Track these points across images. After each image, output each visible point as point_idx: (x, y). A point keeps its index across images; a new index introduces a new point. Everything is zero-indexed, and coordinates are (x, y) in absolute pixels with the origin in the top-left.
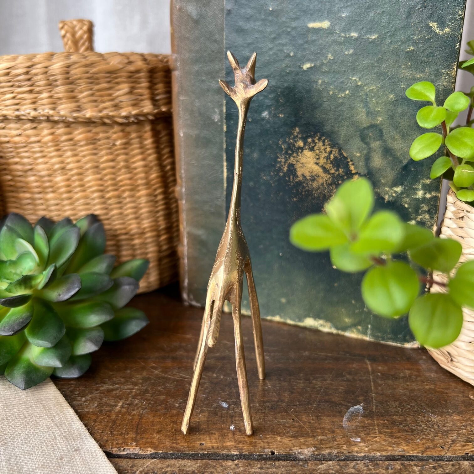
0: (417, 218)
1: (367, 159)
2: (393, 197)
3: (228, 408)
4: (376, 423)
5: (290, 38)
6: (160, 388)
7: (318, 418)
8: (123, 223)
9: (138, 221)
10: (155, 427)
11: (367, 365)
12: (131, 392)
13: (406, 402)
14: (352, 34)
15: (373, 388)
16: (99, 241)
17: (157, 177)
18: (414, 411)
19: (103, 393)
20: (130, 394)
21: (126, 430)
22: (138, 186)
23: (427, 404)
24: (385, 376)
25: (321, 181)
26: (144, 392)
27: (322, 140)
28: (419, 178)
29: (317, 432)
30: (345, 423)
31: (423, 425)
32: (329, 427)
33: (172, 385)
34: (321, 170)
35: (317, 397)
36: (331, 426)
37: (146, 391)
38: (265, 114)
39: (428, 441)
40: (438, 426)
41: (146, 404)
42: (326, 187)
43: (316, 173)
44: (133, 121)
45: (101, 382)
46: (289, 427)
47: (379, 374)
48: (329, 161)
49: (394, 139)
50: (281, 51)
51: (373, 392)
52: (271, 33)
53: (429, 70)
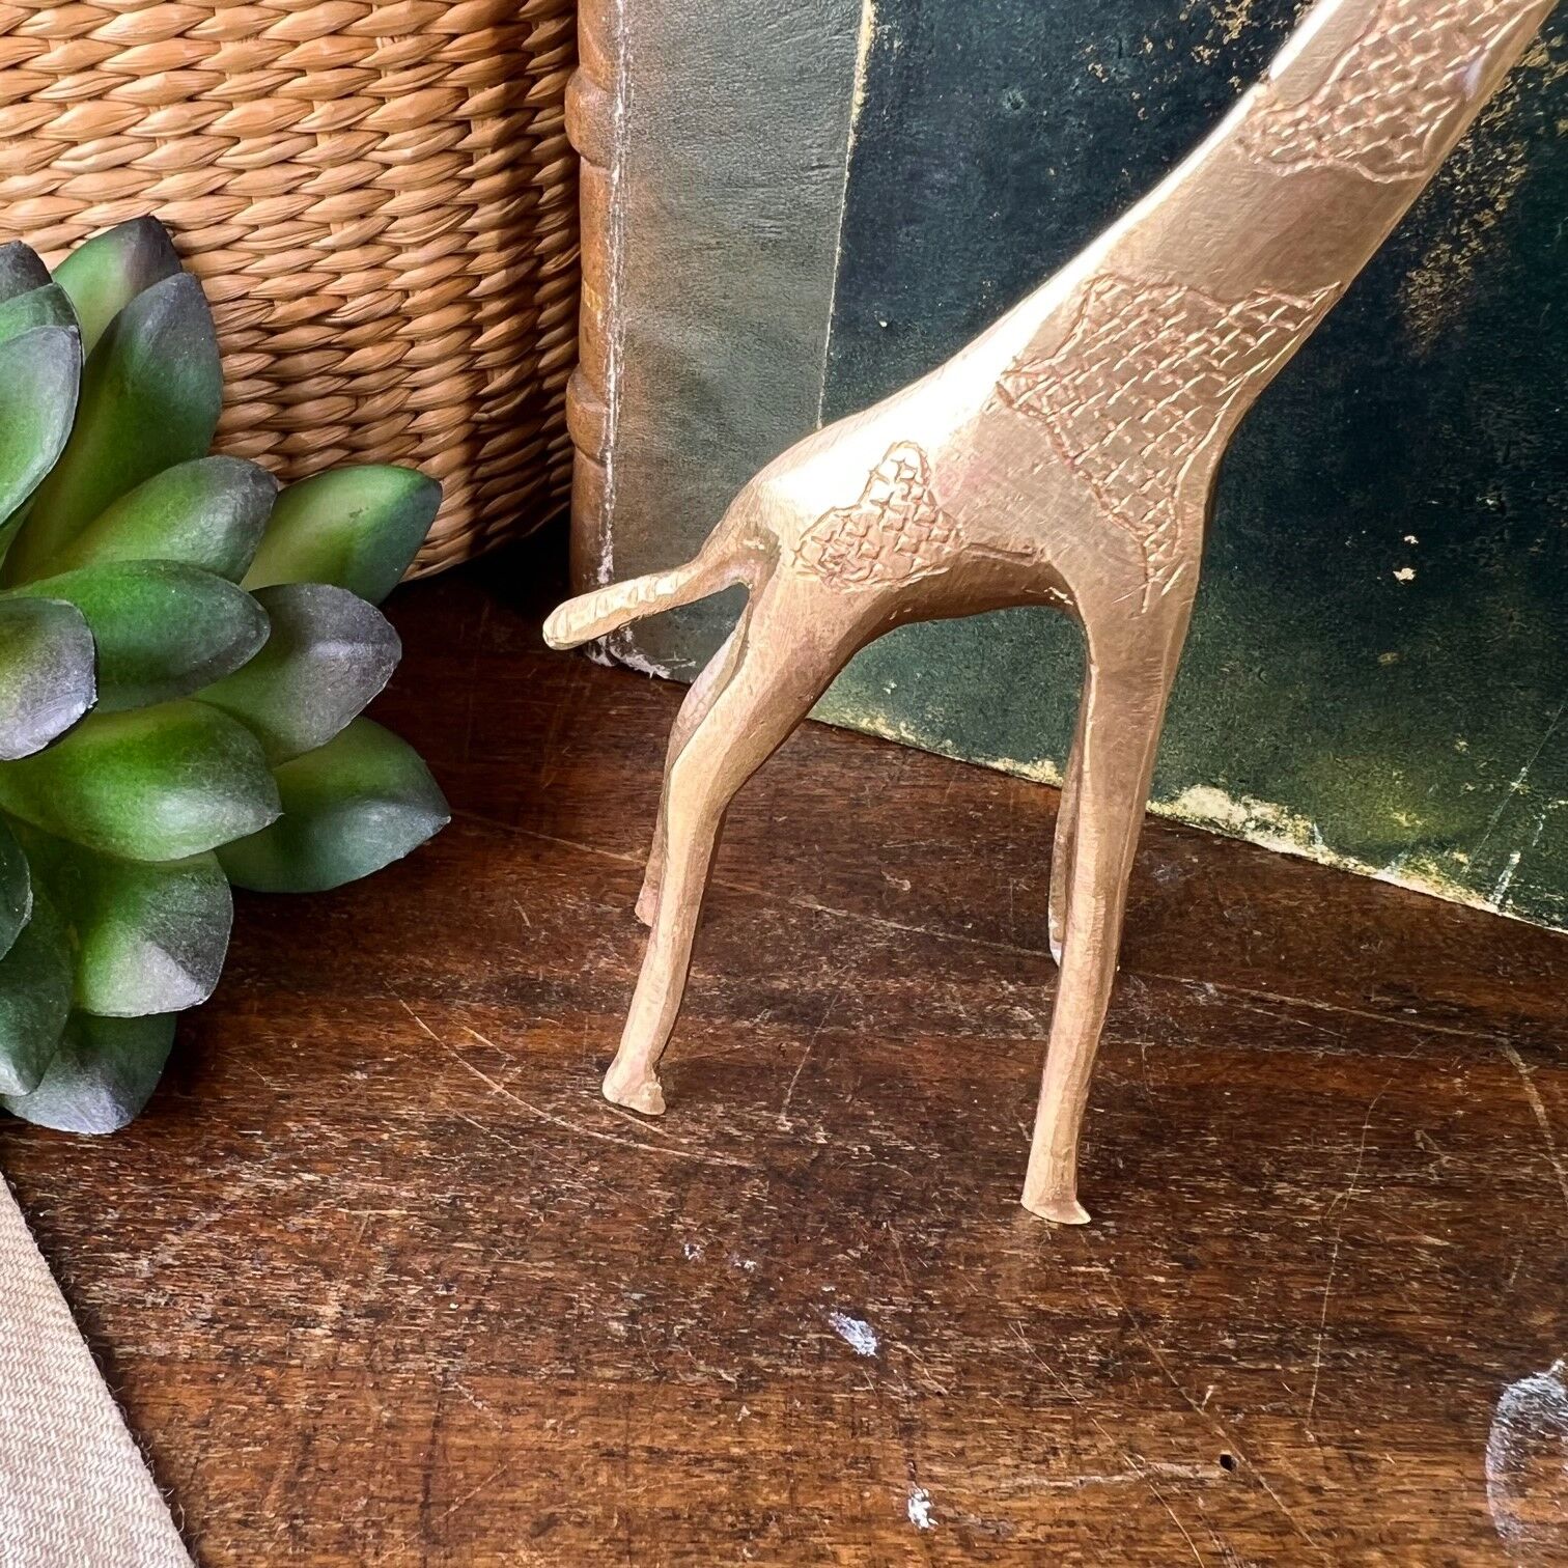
3: (882, 1365)
7: (1357, 1461)
11: (1521, 1083)
12: (381, 1225)
16: (189, 378)
33: (578, 1186)
35: (1320, 1299)
37: (455, 1222)
41: (458, 1315)
45: (230, 1151)
46: (1217, 1525)
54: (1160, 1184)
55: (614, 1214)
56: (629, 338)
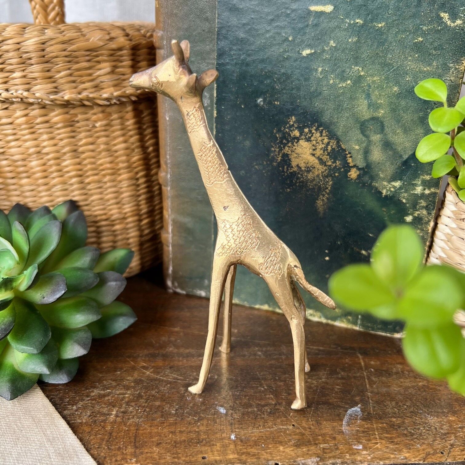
0: (415, 213)
1: (366, 152)
2: (391, 191)
3: (226, 414)
4: (375, 426)
5: (290, 21)
6: (153, 392)
7: (318, 423)
8: (104, 209)
9: (119, 206)
10: (154, 439)
11: (359, 359)
12: (124, 398)
13: (402, 402)
14: (357, 21)
15: (368, 386)
16: (80, 231)
17: (139, 160)
18: (411, 412)
19: (95, 400)
20: (123, 400)
21: (123, 444)
22: (119, 170)
23: (422, 404)
24: (379, 372)
25: (316, 173)
26: (137, 397)
27: (319, 130)
28: (419, 174)
29: (318, 439)
30: (345, 428)
31: (421, 428)
32: (330, 433)
33: (165, 389)
34: (317, 161)
35: (314, 398)
36: (332, 432)
37: (140, 396)
38: (260, 101)
39: (427, 447)
40: (436, 428)
41: (141, 412)
42: (321, 178)
43: (312, 164)
44: (115, 103)
45: (92, 387)
46: (290, 435)
47: (373, 370)
48: (326, 152)
49: (395, 133)
50: (279, 34)
51: (369, 391)
52: (267, 15)
53: (437, 63)
54: (285, 381)
55: (173, 393)
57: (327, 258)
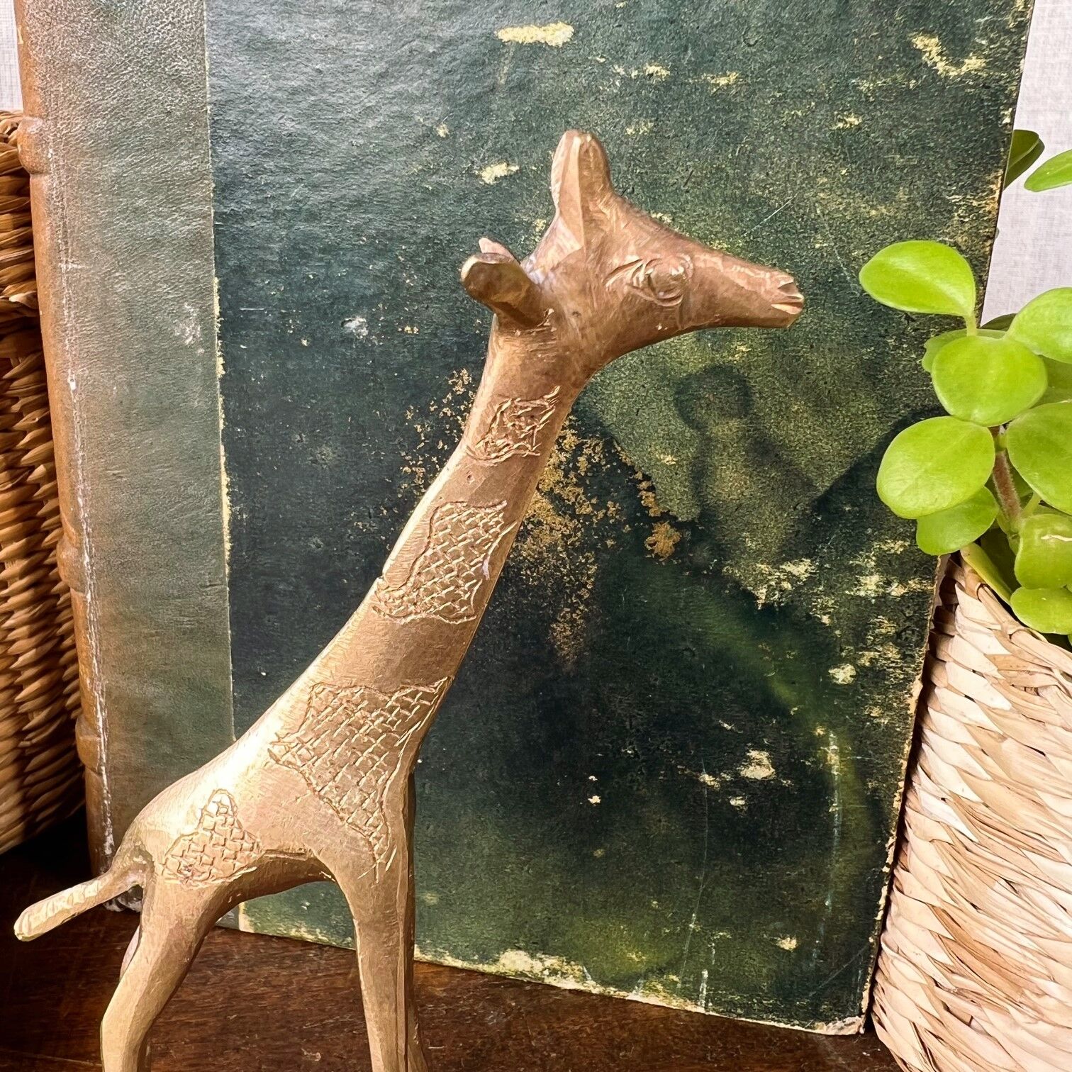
0: (860, 657)
1: (699, 474)
2: (782, 591)
25: (548, 540)
28: (869, 536)
34: (546, 504)
38: (356, 324)
42: (564, 555)
43: (531, 512)
48: (572, 475)
49: (785, 413)
53: (911, 192)
56: (108, 694)
57: (595, 799)
